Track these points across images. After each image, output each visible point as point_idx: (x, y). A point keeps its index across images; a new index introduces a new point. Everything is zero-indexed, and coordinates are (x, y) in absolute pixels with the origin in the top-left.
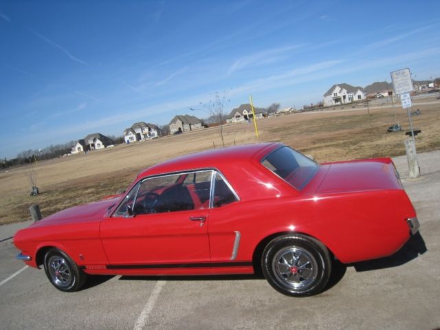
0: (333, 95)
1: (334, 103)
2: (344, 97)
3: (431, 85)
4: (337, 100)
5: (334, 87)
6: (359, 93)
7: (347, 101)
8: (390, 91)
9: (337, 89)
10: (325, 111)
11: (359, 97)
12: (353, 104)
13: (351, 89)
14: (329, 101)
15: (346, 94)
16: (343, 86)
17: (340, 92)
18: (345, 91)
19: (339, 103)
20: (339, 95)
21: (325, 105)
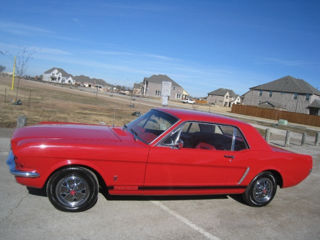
0: (51, 75)
1: (50, 80)
2: (59, 78)
4: (53, 79)
5: (53, 69)
6: (70, 79)
7: (60, 82)
8: (90, 84)
9: (56, 71)
10: (42, 83)
11: (69, 81)
12: (63, 85)
13: (66, 75)
14: (47, 78)
15: (61, 76)
16: (60, 70)
17: (57, 74)
18: (60, 74)
19: (54, 81)
20: (55, 75)
21: (44, 79)
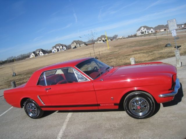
0: (140, 31)
1: (141, 34)
2: (145, 31)
3: (183, 26)
4: (142, 33)
5: (141, 27)
6: (152, 30)
7: (147, 33)
8: (165, 29)
9: (142, 28)
10: (137, 38)
11: (152, 31)
12: (149, 34)
13: (148, 28)
14: (139, 33)
15: (146, 30)
16: (145, 27)
17: (144, 29)
18: (145, 29)
19: (143, 34)
20: (143, 31)
21: (137, 35)
